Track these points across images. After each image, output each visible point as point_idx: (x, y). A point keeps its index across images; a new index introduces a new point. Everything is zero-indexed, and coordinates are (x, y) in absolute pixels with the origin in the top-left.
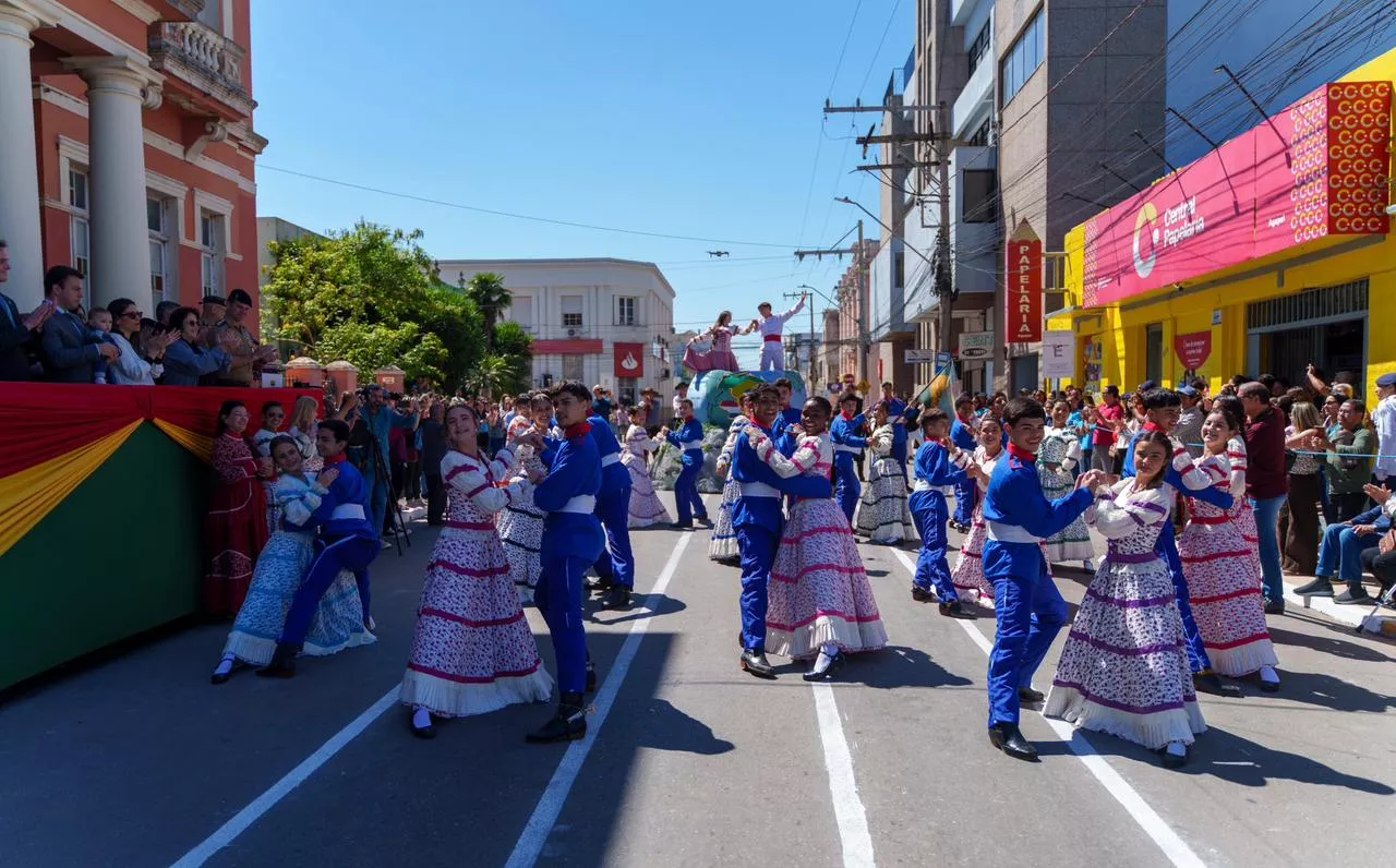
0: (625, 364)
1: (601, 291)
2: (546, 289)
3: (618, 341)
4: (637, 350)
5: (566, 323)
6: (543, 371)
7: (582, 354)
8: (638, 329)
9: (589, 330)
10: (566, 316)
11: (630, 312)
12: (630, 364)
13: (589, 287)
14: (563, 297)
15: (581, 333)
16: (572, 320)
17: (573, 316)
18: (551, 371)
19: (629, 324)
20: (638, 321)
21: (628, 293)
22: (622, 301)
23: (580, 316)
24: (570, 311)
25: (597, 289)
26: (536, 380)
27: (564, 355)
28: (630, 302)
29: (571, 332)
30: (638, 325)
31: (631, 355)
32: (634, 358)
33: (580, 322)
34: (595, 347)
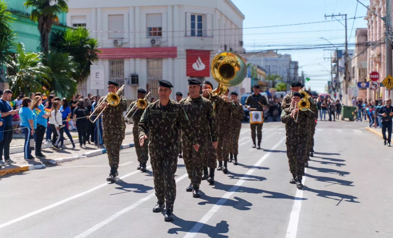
0: (195, 66)
1: (176, 9)
2: (134, 8)
3: (189, 48)
4: (205, 55)
5: (150, 34)
6: (132, 72)
7: (162, 59)
8: (205, 39)
9: (166, 40)
10: (150, 29)
11: (200, 26)
12: (199, 66)
13: (166, 6)
14: (147, 14)
15: (161, 43)
16: (155, 32)
17: (155, 29)
18: (138, 73)
19: (199, 36)
20: (206, 33)
21: (198, 11)
22: (193, 17)
23: (160, 29)
24: (153, 26)
25: (173, 7)
26: (126, 79)
27: (148, 58)
28: (200, 18)
29: (153, 42)
30: (206, 36)
31: (199, 59)
32: (203, 61)
33: (160, 34)
34: (171, 53)
